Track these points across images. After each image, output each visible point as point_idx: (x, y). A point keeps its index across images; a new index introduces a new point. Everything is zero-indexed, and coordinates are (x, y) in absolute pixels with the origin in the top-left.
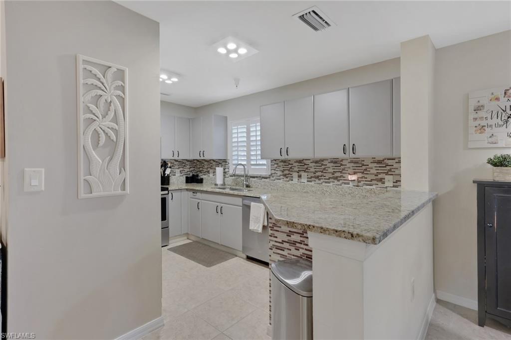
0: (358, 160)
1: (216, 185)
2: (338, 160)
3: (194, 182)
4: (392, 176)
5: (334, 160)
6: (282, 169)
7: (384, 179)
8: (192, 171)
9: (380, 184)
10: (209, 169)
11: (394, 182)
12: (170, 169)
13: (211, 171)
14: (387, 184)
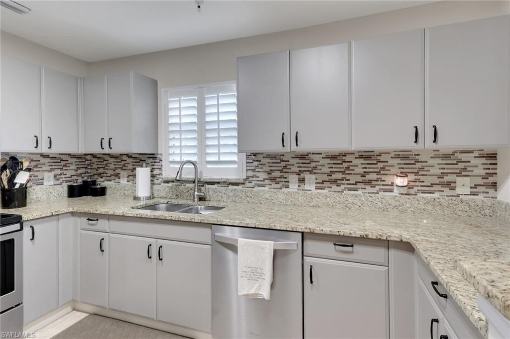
0: (410, 153)
1: (136, 198)
2: (372, 154)
3: (87, 195)
4: (468, 178)
5: (364, 154)
6: (268, 169)
7: (455, 182)
8: (81, 174)
9: (447, 191)
10: (118, 171)
11: (471, 188)
12: (28, 174)
13: (123, 174)
14: (459, 191)
